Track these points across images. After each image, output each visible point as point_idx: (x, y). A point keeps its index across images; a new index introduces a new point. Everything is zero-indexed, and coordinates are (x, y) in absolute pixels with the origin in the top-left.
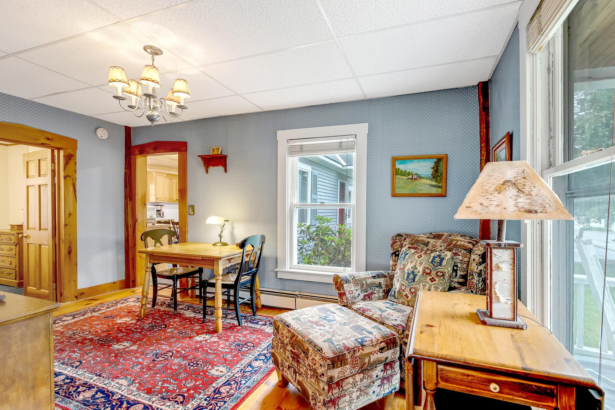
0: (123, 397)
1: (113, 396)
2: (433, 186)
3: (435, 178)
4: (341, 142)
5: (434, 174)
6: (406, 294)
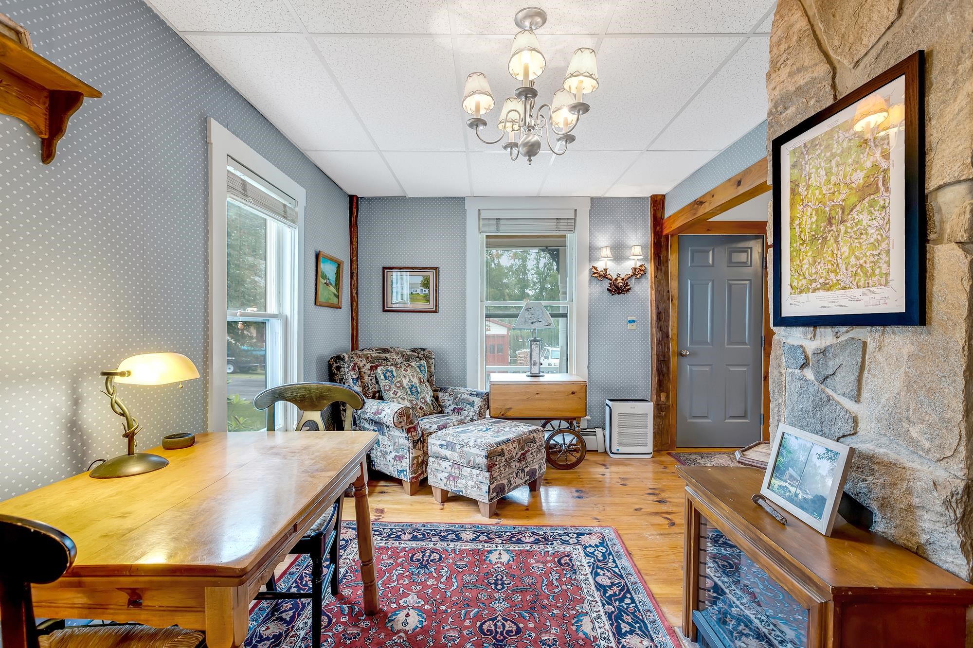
0: (605, 602)
1: (613, 612)
2: (335, 295)
3: (336, 286)
4: (285, 206)
5: (336, 281)
6: (421, 406)
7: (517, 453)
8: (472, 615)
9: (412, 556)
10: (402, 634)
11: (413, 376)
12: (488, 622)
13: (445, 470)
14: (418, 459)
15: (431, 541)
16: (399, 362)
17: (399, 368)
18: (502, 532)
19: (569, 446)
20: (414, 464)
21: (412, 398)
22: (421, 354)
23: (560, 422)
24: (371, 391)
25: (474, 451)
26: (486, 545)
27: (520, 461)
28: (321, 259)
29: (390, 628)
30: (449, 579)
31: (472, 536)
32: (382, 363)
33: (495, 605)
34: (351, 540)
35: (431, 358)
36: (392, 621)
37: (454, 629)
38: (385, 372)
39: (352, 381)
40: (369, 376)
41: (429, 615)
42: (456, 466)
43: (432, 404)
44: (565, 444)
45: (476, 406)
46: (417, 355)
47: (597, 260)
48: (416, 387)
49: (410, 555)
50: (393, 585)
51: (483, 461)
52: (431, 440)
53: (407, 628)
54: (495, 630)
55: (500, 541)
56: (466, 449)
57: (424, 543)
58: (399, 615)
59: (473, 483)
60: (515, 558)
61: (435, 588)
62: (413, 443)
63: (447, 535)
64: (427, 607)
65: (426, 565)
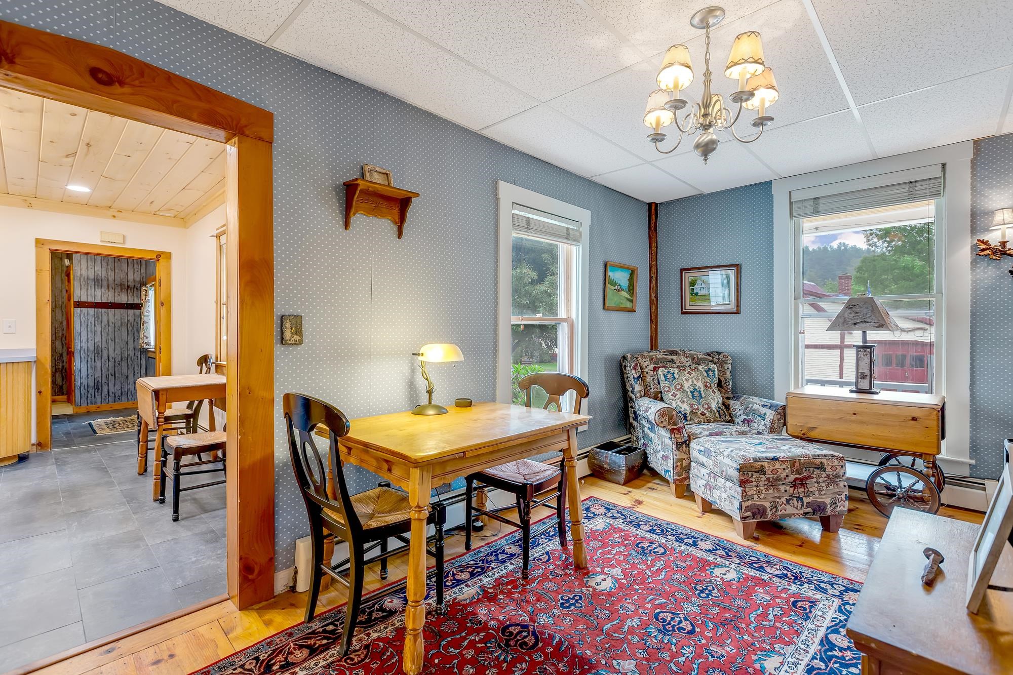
0: (818, 657)
1: (819, 668)
2: (628, 299)
3: (629, 291)
4: (568, 229)
5: (629, 287)
6: (702, 412)
7: (787, 476)
8: (657, 602)
9: (639, 543)
10: (591, 589)
11: (697, 380)
12: (668, 614)
13: (703, 477)
14: (682, 462)
15: (666, 538)
16: (688, 364)
17: (683, 370)
18: (747, 555)
19: (908, 491)
20: (677, 466)
21: (693, 402)
22: (715, 357)
23: (914, 460)
24: (653, 391)
25: (727, 461)
26: (719, 559)
27: (794, 485)
28: (609, 269)
29: (585, 582)
30: (659, 571)
31: (710, 547)
32: (667, 364)
33: (686, 606)
34: (599, 515)
35: (726, 363)
36: (590, 578)
37: (633, 604)
38: (666, 373)
39: (633, 380)
40: (651, 377)
41: (621, 586)
42: (712, 475)
43: (718, 411)
44: (901, 487)
45: (768, 420)
46: (711, 358)
47: (988, 230)
48: (700, 391)
49: (638, 541)
50: (609, 556)
51: (735, 474)
52: (693, 445)
53: (597, 587)
54: (670, 621)
55: (738, 561)
56: (720, 458)
57: (658, 537)
58: (598, 577)
59: (726, 497)
60: (741, 580)
61: (641, 572)
62: (677, 445)
63: (685, 538)
64: (624, 581)
65: (646, 554)
